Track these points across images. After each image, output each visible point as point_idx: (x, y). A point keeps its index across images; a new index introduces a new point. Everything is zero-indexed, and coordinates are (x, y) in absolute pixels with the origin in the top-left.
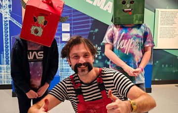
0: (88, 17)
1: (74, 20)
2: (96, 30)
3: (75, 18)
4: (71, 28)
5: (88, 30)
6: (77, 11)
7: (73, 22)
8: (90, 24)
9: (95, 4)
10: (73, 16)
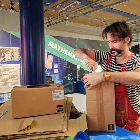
0: (66, 61)
1: (59, 63)
2: (69, 67)
3: (60, 62)
4: (58, 67)
5: (66, 67)
6: (60, 58)
7: (59, 64)
8: (67, 64)
9: (68, 55)
10: (59, 61)
